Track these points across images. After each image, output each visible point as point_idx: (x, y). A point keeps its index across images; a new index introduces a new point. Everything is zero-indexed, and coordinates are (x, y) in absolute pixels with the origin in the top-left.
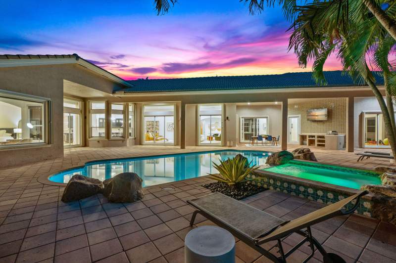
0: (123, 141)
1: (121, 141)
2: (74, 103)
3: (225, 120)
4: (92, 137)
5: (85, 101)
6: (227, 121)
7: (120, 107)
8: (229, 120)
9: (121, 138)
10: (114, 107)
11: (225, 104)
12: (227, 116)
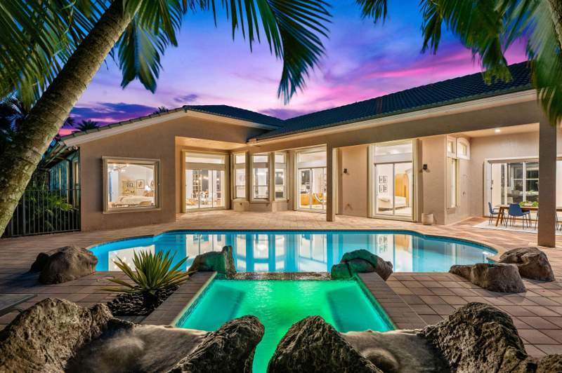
0: (267, 204)
1: (265, 205)
2: (219, 158)
3: (421, 171)
4: (236, 198)
5: (229, 154)
6: (424, 172)
7: (265, 159)
8: (429, 171)
9: (265, 200)
10: (256, 159)
11: (421, 138)
12: (424, 163)
